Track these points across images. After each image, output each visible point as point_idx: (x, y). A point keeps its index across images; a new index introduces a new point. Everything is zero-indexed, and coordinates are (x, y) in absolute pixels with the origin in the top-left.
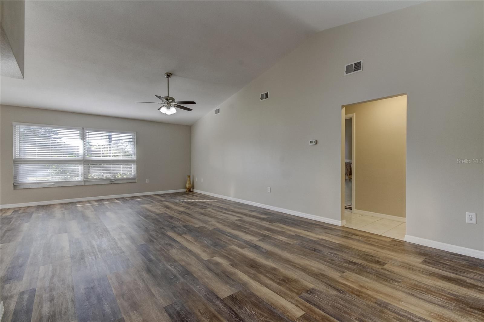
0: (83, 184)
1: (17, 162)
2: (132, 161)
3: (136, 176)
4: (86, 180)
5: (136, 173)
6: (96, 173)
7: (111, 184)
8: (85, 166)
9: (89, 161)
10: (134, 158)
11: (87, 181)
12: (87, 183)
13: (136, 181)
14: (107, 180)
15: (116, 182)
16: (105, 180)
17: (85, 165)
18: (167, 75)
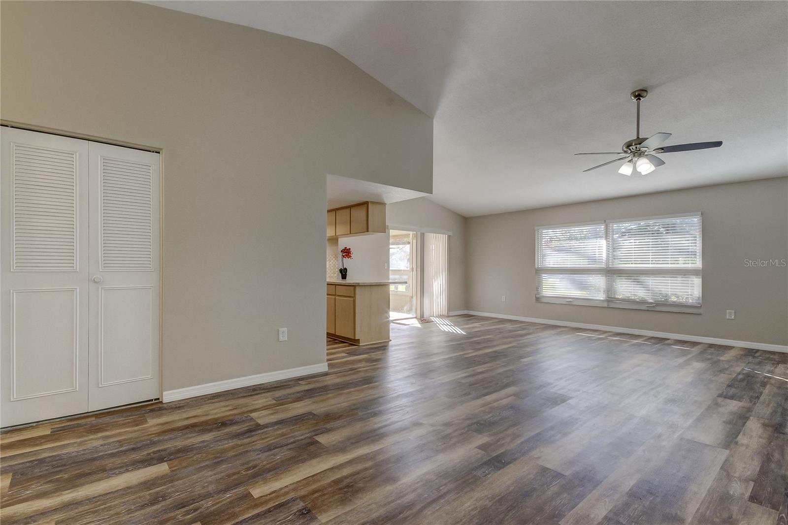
0: (605, 305)
1: (539, 271)
2: (693, 272)
3: (701, 302)
4: (610, 299)
5: (701, 296)
6: (625, 289)
7: (648, 310)
8: (609, 279)
9: (614, 270)
10: (698, 264)
11: (611, 301)
12: (612, 305)
13: (702, 313)
14: (643, 302)
15: (658, 309)
16: (638, 302)
17: (609, 276)
18: (636, 96)
